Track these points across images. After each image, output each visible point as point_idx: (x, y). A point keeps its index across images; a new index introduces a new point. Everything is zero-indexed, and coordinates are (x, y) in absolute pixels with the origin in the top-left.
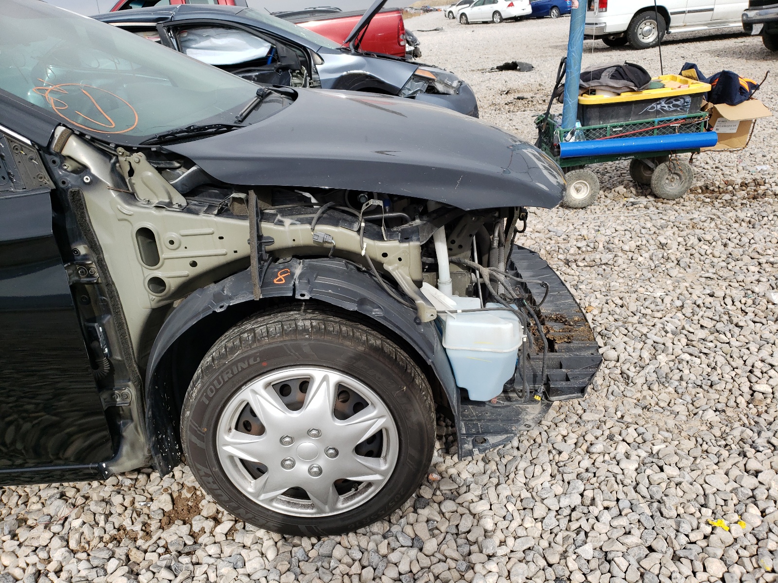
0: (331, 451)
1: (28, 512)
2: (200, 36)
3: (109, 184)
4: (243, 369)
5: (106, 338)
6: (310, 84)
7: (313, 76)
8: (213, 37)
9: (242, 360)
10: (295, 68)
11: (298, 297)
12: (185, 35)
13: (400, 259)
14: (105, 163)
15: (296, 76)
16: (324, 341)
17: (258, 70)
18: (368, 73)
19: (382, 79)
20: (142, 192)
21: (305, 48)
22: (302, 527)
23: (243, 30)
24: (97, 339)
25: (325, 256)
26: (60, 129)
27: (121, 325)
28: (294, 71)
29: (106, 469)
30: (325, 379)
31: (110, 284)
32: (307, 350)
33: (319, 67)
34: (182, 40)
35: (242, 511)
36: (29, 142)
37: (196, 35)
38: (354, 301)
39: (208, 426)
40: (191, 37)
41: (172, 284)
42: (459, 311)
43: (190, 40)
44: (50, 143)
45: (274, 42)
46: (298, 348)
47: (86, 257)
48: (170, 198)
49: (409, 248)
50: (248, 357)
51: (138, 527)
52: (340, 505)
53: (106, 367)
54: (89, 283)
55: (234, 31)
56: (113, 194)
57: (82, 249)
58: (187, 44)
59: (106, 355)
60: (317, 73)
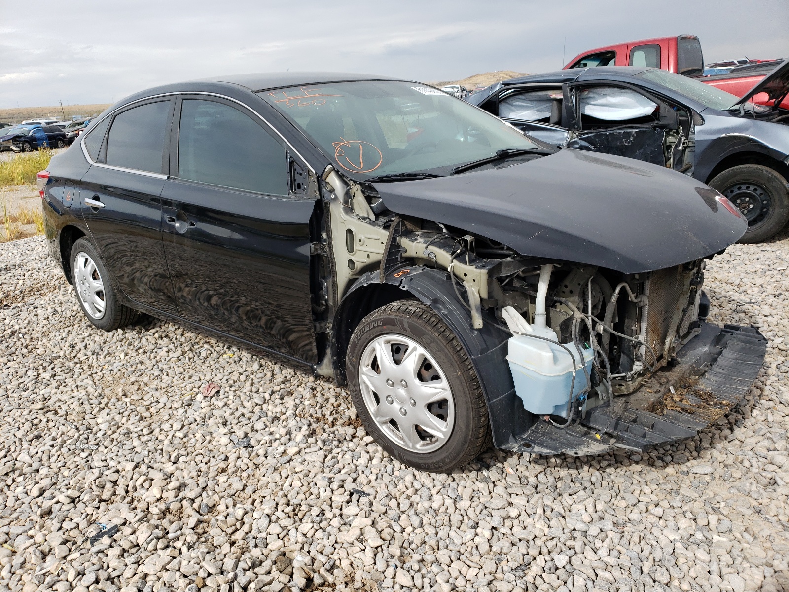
0: (412, 401)
1: (296, 391)
2: (598, 94)
3: (342, 201)
4: (374, 327)
5: (327, 290)
6: (684, 143)
7: (690, 136)
8: (609, 96)
9: (374, 321)
10: (671, 127)
11: (401, 287)
12: (586, 93)
13: (474, 280)
14: (344, 188)
15: (673, 135)
16: (416, 322)
17: (639, 128)
18: (751, 137)
19: (767, 144)
20: (357, 209)
21: (689, 109)
22: (396, 452)
23: (634, 90)
24: (322, 289)
25: (433, 268)
26: (330, 166)
27: (335, 285)
28: (671, 130)
29: (315, 370)
30: (415, 349)
31: (333, 259)
32: (406, 325)
33: (697, 128)
34: (583, 97)
35: (367, 424)
36: (314, 172)
37: (596, 93)
38: (430, 299)
39: (356, 358)
40: (591, 95)
41: (359, 266)
42: (520, 333)
43: (589, 98)
44: (322, 174)
45: (659, 101)
46: (402, 323)
47: (325, 241)
48: (368, 214)
49: (480, 273)
50: (378, 320)
51: (331, 419)
52: (418, 446)
53: (323, 307)
54: (324, 255)
55: (627, 91)
56: (342, 206)
57: (325, 236)
58: (588, 101)
59: (326, 301)
60: (694, 133)
